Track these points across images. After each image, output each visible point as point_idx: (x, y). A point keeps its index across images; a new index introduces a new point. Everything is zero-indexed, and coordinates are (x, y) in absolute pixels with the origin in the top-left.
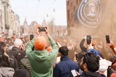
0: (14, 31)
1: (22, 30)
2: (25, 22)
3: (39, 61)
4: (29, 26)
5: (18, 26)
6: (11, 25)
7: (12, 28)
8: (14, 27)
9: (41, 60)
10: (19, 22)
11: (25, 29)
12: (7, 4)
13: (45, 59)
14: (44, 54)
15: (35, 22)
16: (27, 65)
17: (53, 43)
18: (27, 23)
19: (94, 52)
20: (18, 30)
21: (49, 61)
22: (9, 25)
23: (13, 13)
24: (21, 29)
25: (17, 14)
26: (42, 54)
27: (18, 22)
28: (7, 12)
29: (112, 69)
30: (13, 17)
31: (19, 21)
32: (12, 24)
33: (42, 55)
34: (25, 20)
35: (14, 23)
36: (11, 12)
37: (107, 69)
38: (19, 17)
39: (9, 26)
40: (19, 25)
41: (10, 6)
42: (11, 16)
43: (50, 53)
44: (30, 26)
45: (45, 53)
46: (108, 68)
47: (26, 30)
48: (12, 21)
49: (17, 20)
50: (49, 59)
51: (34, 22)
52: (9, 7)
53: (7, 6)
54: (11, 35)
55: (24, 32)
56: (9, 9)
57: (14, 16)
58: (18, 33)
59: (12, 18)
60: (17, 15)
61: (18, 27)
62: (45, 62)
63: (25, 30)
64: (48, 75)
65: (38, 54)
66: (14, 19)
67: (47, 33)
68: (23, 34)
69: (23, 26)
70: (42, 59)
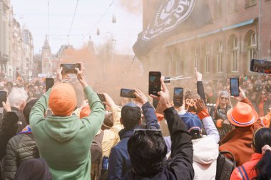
0: (18, 69)
1: (36, 66)
2: (46, 47)
3: (59, 140)
4: (53, 56)
5: (27, 55)
6: (13, 54)
7: (15, 61)
8: (19, 59)
9: (64, 139)
10: (32, 47)
11: (45, 64)
12: (4, 4)
13: (72, 135)
14: (70, 125)
15: (69, 47)
16: (23, 149)
17: (94, 101)
18: (49, 48)
19: (189, 120)
20: (27, 65)
21: (80, 140)
22: (8, 53)
23: (18, 25)
24: (35, 62)
25: (26, 28)
26: (64, 125)
27: (28, 47)
28: (4, 23)
29: (227, 160)
30: (16, 35)
31: (30, 45)
32: (15, 52)
33: (65, 128)
34: (46, 43)
35: (19, 49)
36: (12, 24)
37: (216, 157)
38: (30, 35)
39: (7, 56)
40: (31, 55)
41: (10, 10)
42: (13, 33)
43: (86, 122)
44: (57, 56)
45: (72, 123)
46: (218, 156)
47: (47, 65)
48: (14, 44)
49: (27, 43)
50: (81, 135)
51: (66, 47)
52: (7, 11)
53: (5, 10)
54: (10, 77)
55: (43, 69)
56: (8, 16)
57: (20, 34)
58: (27, 71)
59: (14, 37)
60: (27, 31)
61: (27, 59)
62: (73, 143)
63: (45, 66)
64: (79, 174)
65: (55, 124)
66: (18, 39)
67: (80, 77)
68: (39, 75)
69: (41, 57)
70: (66, 136)
